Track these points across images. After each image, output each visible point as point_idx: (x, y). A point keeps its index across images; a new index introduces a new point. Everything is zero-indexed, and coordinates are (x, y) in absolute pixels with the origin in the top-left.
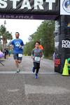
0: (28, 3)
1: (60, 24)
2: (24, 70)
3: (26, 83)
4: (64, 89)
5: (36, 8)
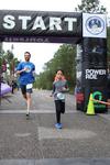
0: (42, 22)
1: (83, 48)
2: (37, 109)
3: (41, 125)
4: (89, 132)
5: (52, 28)
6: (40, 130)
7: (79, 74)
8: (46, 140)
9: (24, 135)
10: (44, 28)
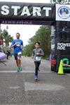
4: (60, 86)
5: (34, 15)
6: (26, 84)
7: (53, 47)
8: (30, 91)
9: (15, 88)
10: (29, 14)
